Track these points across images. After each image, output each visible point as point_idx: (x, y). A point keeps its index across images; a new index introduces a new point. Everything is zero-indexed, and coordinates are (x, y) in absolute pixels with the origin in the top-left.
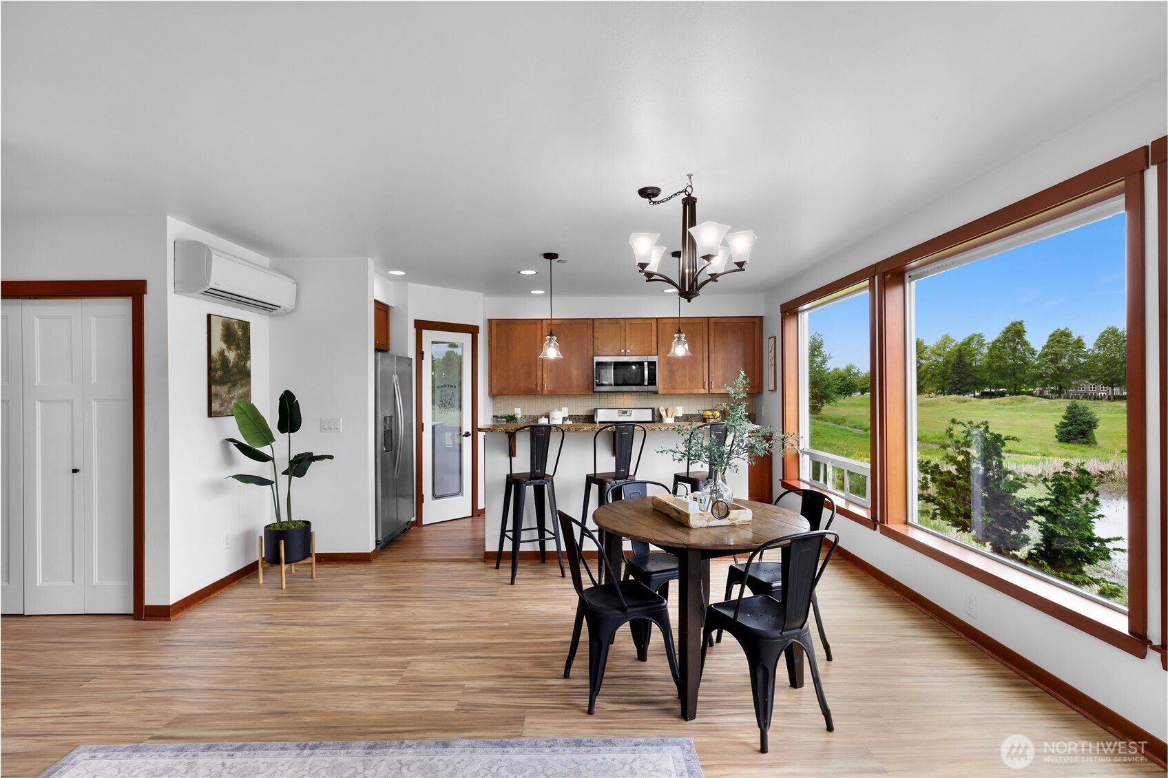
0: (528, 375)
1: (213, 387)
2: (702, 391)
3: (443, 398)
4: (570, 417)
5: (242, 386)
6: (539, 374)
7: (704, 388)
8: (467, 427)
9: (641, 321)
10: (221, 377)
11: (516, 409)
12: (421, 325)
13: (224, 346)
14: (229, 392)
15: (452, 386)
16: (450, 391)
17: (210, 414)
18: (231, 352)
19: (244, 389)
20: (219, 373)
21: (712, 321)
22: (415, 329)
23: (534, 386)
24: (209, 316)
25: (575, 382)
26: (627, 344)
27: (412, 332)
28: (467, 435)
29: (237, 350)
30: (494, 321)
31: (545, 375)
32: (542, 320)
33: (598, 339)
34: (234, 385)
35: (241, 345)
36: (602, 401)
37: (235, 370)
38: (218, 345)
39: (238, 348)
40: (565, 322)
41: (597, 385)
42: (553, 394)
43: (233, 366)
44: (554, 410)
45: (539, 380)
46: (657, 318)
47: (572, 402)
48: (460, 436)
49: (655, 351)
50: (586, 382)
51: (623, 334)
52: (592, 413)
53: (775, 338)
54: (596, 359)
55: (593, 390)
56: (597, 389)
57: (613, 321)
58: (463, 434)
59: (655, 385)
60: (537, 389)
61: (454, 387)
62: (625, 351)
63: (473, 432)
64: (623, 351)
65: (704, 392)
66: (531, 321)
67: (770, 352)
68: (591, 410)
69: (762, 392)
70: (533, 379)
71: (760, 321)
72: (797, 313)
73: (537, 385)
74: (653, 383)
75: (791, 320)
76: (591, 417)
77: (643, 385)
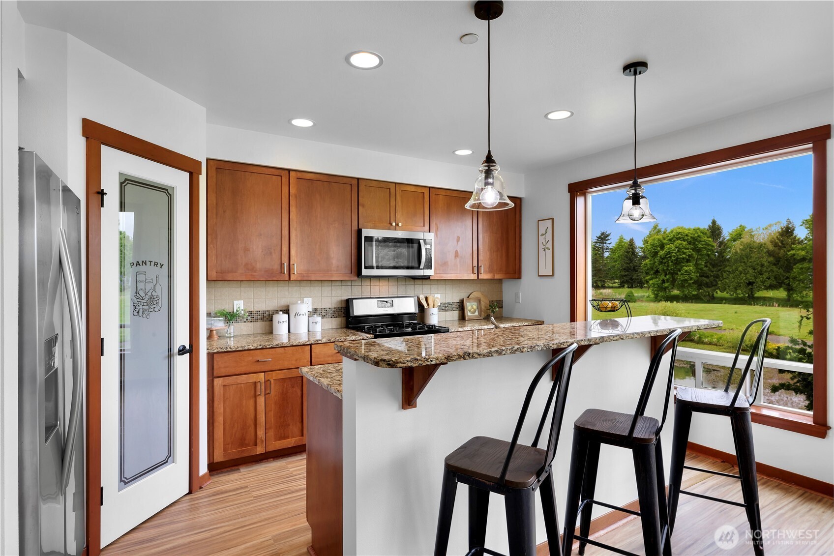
0: (269, 251)
2: (472, 276)
3: (141, 286)
4: (315, 311)
6: (285, 249)
7: (473, 272)
9: (413, 189)
11: (236, 302)
12: (97, 135)
15: (156, 264)
16: (152, 272)
22: (83, 140)
23: (276, 267)
25: (334, 262)
26: (398, 216)
27: (77, 146)
28: (182, 351)
31: (293, 252)
32: (289, 171)
33: (363, 206)
40: (321, 178)
41: (366, 268)
44: (297, 303)
45: (285, 258)
46: (430, 188)
47: (317, 290)
48: (170, 356)
49: (427, 227)
50: (349, 263)
51: (393, 203)
52: (344, 305)
53: (553, 219)
54: (366, 233)
55: (359, 273)
56: (365, 272)
57: (382, 185)
58: (176, 350)
59: (431, 269)
60: (282, 272)
61: (159, 266)
62: (397, 225)
63: (191, 346)
64: (394, 224)
65: (474, 277)
66: (273, 170)
67: (543, 235)
68: (342, 301)
69: (520, 277)
70: (276, 256)
71: (518, 202)
72: (584, 195)
73: (282, 265)
74: (429, 266)
75: (580, 201)
76: (343, 311)
77: (418, 268)
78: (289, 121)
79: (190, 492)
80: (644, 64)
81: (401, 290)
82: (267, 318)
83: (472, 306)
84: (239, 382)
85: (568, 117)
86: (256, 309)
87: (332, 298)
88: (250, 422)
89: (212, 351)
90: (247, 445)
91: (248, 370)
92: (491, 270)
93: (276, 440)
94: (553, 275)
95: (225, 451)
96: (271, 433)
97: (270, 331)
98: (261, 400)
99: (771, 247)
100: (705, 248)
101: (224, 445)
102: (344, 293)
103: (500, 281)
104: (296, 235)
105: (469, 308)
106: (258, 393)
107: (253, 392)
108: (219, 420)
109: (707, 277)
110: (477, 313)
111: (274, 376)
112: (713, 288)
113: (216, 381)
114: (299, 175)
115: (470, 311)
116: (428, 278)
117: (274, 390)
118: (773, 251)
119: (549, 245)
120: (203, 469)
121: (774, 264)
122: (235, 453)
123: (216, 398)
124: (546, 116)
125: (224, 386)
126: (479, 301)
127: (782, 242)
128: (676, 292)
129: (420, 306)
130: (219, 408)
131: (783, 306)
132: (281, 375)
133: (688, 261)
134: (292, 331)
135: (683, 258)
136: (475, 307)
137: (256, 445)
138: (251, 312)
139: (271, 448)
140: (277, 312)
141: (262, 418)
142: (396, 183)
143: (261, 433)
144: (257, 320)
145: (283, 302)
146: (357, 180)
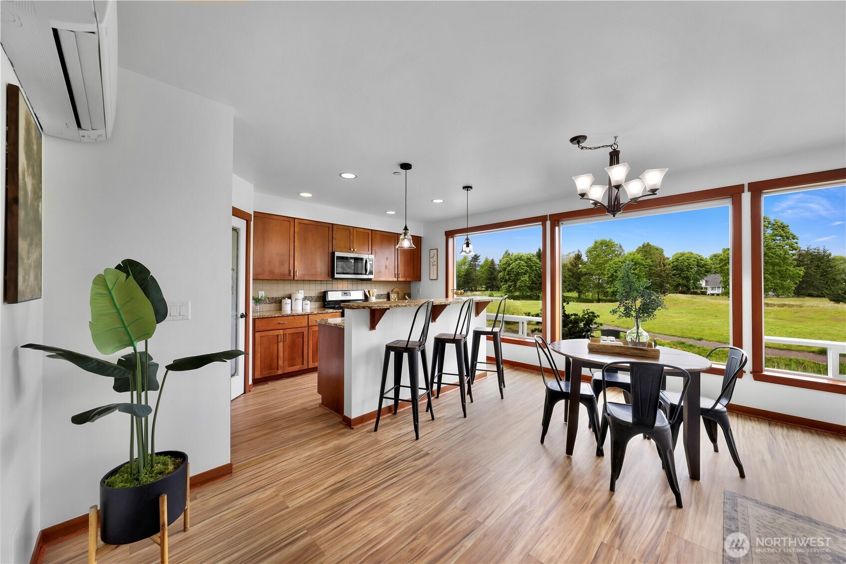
0: (282, 263)
4: (305, 298)
6: (292, 263)
7: (395, 277)
8: (242, 310)
9: (363, 230)
11: (260, 292)
15: (232, 269)
23: (287, 272)
25: (319, 270)
26: (354, 245)
28: (242, 317)
31: (296, 264)
32: (294, 218)
33: (335, 239)
36: (334, 285)
40: (312, 223)
41: (337, 273)
42: (303, 280)
44: (296, 293)
45: (292, 268)
46: (372, 230)
47: (307, 286)
48: (237, 319)
49: (370, 252)
50: (327, 271)
51: (352, 238)
52: (322, 295)
53: (437, 249)
54: (337, 254)
55: (333, 276)
56: (336, 276)
57: (346, 228)
58: (239, 315)
59: (372, 274)
60: (290, 275)
62: (354, 250)
63: (246, 313)
64: (352, 250)
65: (395, 279)
66: (286, 218)
67: (432, 257)
68: (321, 292)
69: (420, 280)
70: (286, 266)
71: (420, 239)
72: (453, 237)
73: (290, 271)
74: (371, 273)
75: (451, 240)
76: (321, 297)
77: (366, 274)
78: (299, 194)
79: (245, 393)
80: (471, 187)
81: (355, 286)
82: (279, 302)
83: (394, 297)
84: (269, 335)
85: (443, 203)
86: (271, 296)
87: (315, 290)
88: (275, 356)
89: (254, 317)
90: (273, 369)
91: (274, 328)
92: (404, 276)
93: (289, 366)
94: (437, 279)
95: (261, 372)
96: (286, 363)
97: (280, 309)
98: (281, 345)
99: (570, 267)
100: (535, 266)
101: (261, 369)
102: (323, 288)
103: (410, 282)
104: (298, 255)
105: (393, 297)
106: (279, 341)
107: (276, 341)
108: (258, 355)
109: (536, 284)
110: (397, 300)
111: (288, 331)
112: (539, 291)
113: (257, 334)
114: (300, 221)
115: (393, 299)
116: (370, 280)
117: (288, 340)
118: (571, 269)
119: (435, 263)
120: (250, 382)
121: (572, 277)
122: (266, 374)
123: (256, 343)
124: (432, 201)
125: (261, 337)
126: (398, 293)
127: (575, 263)
128: (517, 294)
129: (366, 295)
130: (258, 349)
131: (577, 302)
132: (292, 331)
133: (525, 274)
134: (293, 309)
135: (522, 273)
136: (396, 297)
137: (278, 369)
138: (268, 298)
139: (286, 372)
140: (284, 298)
141: (281, 354)
142: (353, 227)
143: (281, 363)
144: (272, 303)
145: (287, 292)
146: (331, 225)
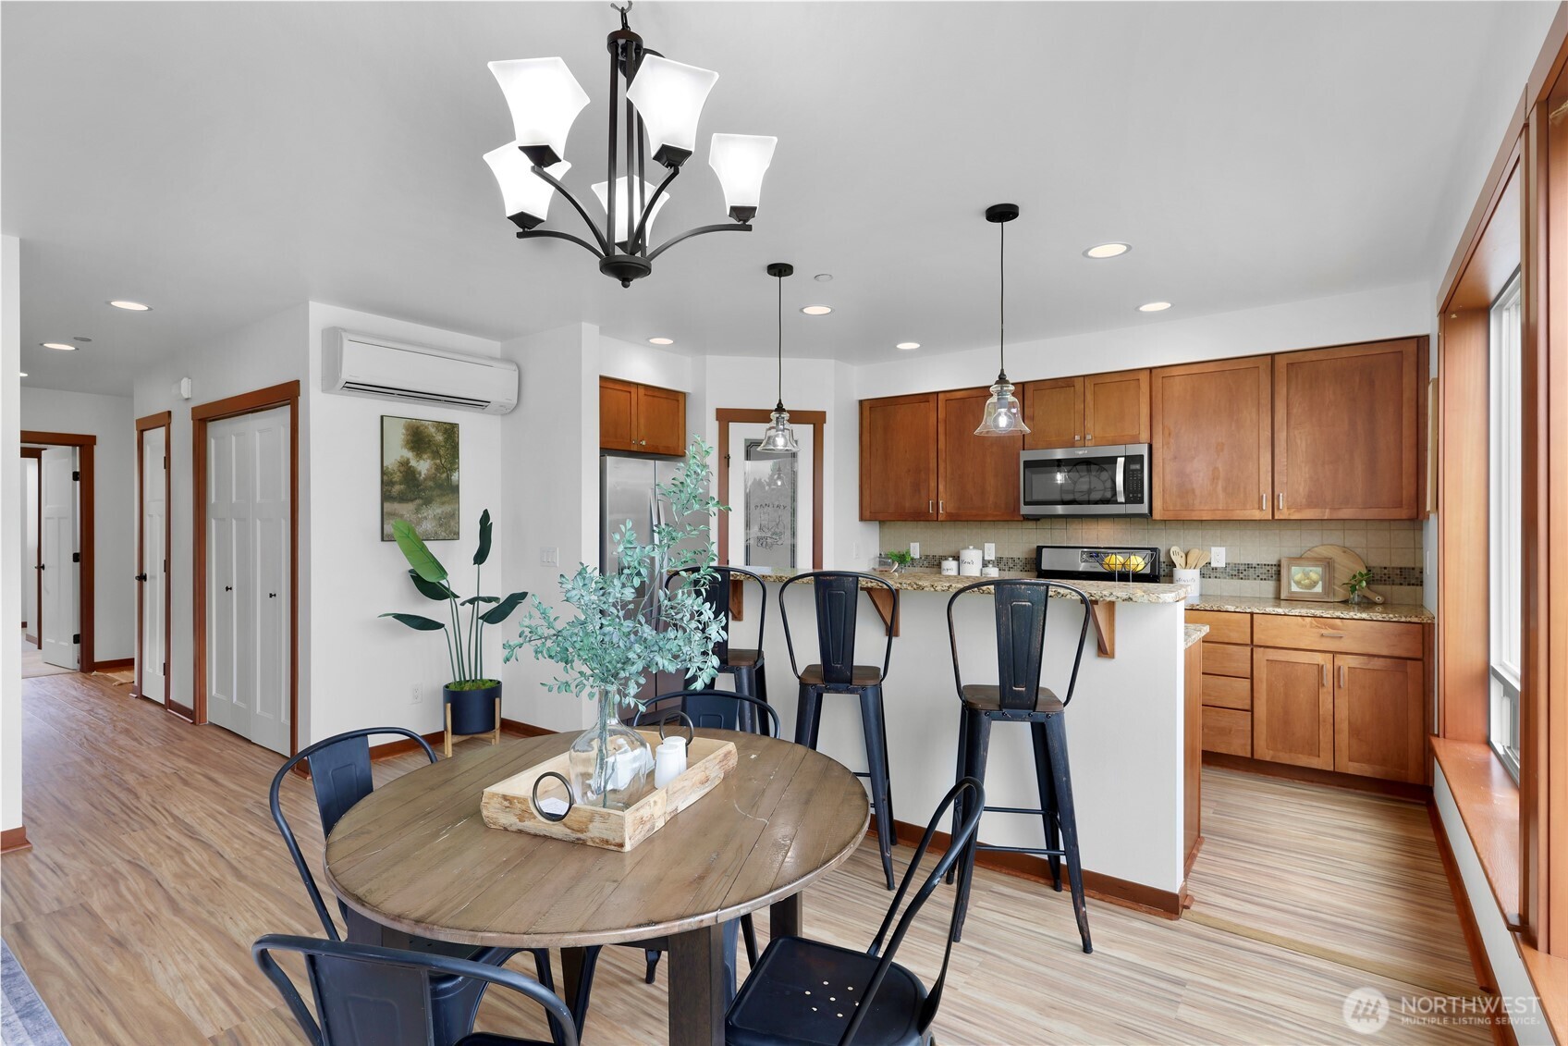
0: (916, 488)
1: (386, 505)
2: (1257, 515)
3: (763, 524)
4: (999, 561)
5: (443, 503)
6: (933, 484)
7: (1260, 508)
9: (1117, 378)
10: (401, 492)
11: (911, 545)
12: (726, 417)
13: (409, 455)
14: (418, 510)
15: (779, 506)
16: (775, 513)
17: (383, 540)
18: (422, 462)
19: (448, 508)
20: (397, 488)
21: (1281, 363)
22: (717, 423)
23: (924, 505)
24: (382, 417)
25: (992, 497)
26: (1089, 424)
27: (712, 427)
29: (434, 458)
30: (866, 403)
31: (941, 487)
32: (937, 393)
33: (1032, 419)
34: (428, 502)
35: (442, 452)
36: (1056, 533)
37: (430, 483)
38: (398, 451)
39: (436, 454)
41: (1026, 503)
42: (955, 519)
43: (425, 479)
45: (933, 495)
46: (1151, 369)
47: (1003, 534)
49: (1145, 434)
50: (1011, 498)
51: (1079, 406)
54: (1027, 456)
56: (1025, 510)
57: (1064, 383)
59: (1142, 502)
60: (928, 511)
61: (782, 507)
62: (1086, 438)
64: (1079, 438)
65: (1259, 515)
66: (920, 397)
68: (1033, 549)
69: (1424, 516)
70: (924, 494)
73: (930, 504)
74: (1137, 498)
76: (1035, 562)
81: (1138, 538)
83: (1306, 574)
85: (1124, 253)
87: (1020, 545)
102: (1034, 541)
104: (945, 468)
105: (1297, 577)
114: (948, 395)
115: (1298, 583)
126: (1328, 564)
138: (927, 556)
140: (946, 557)
142: (1084, 376)
144: (932, 566)
146: (1021, 386)
